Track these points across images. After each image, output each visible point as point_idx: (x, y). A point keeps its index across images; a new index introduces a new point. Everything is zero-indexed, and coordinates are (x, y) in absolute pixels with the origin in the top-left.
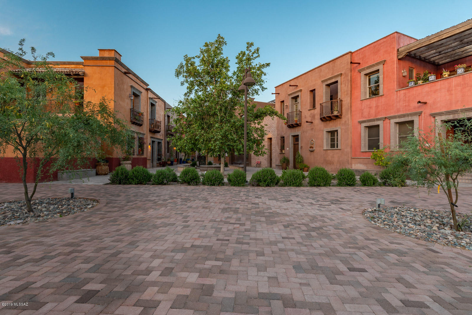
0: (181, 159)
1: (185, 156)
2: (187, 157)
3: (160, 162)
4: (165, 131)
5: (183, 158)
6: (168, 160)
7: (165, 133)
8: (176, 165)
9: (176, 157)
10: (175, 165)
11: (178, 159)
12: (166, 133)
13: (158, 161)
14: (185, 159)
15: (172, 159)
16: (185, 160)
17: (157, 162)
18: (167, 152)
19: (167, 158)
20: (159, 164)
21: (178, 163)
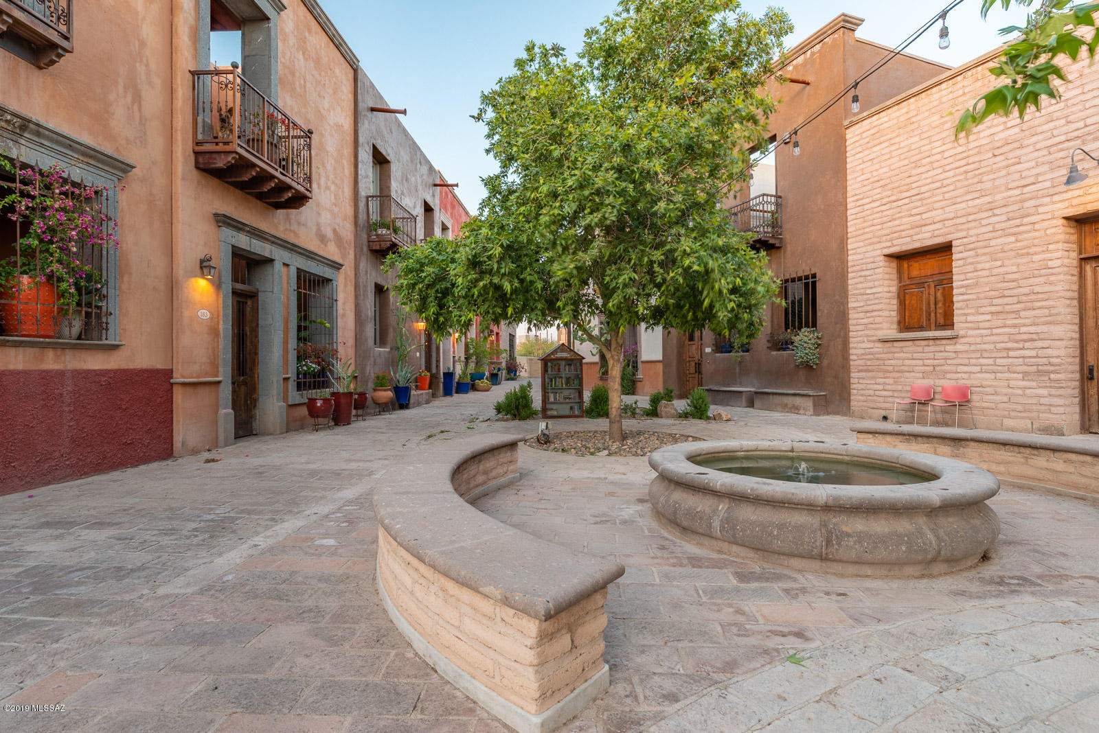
0: (449, 376)
1: (467, 364)
2: (472, 365)
3: (312, 401)
4: (356, 223)
5: (459, 370)
6: (380, 383)
7: (356, 235)
8: (428, 402)
9: (428, 368)
10: (419, 404)
11: (434, 377)
12: (364, 236)
13: (300, 387)
14: (464, 373)
15: (402, 375)
16: (468, 380)
17: (295, 397)
18: (371, 342)
19: (371, 371)
20: (304, 411)
21: (434, 395)
